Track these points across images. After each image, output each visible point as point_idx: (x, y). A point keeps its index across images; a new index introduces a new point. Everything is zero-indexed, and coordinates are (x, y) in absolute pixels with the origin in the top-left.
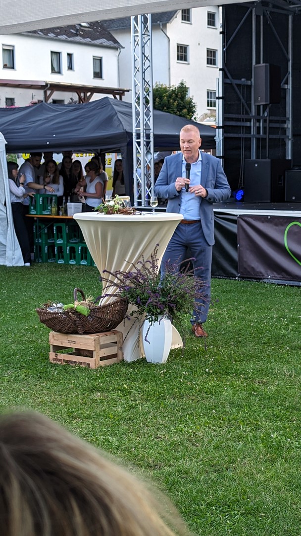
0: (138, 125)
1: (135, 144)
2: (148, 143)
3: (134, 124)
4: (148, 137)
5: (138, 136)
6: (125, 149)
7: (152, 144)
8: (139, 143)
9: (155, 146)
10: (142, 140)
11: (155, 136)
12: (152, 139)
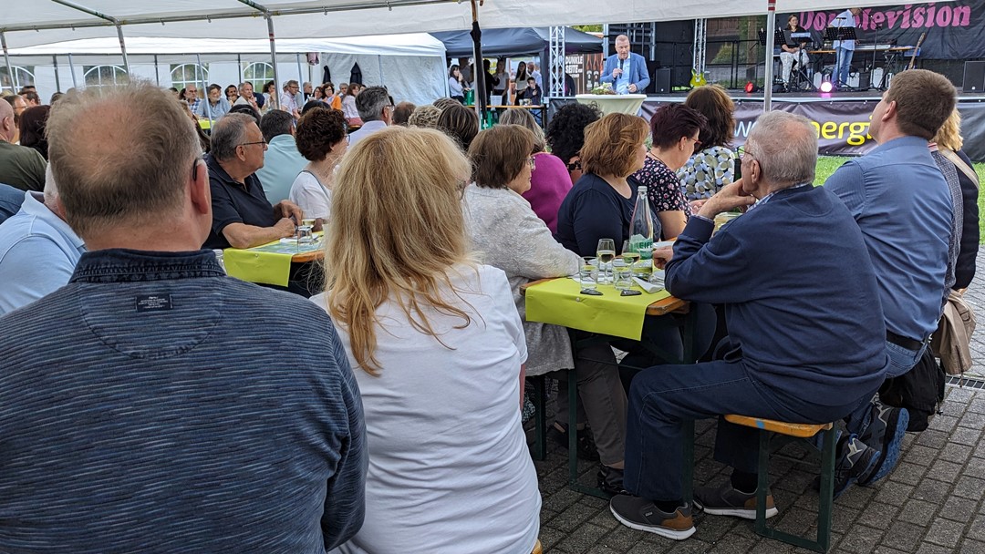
0: (554, 35)
1: (551, 50)
2: (560, 49)
3: (551, 35)
4: (560, 44)
5: (554, 44)
6: (542, 54)
7: (563, 50)
8: (554, 49)
9: (566, 51)
10: (557, 47)
11: (566, 44)
12: (563, 46)
